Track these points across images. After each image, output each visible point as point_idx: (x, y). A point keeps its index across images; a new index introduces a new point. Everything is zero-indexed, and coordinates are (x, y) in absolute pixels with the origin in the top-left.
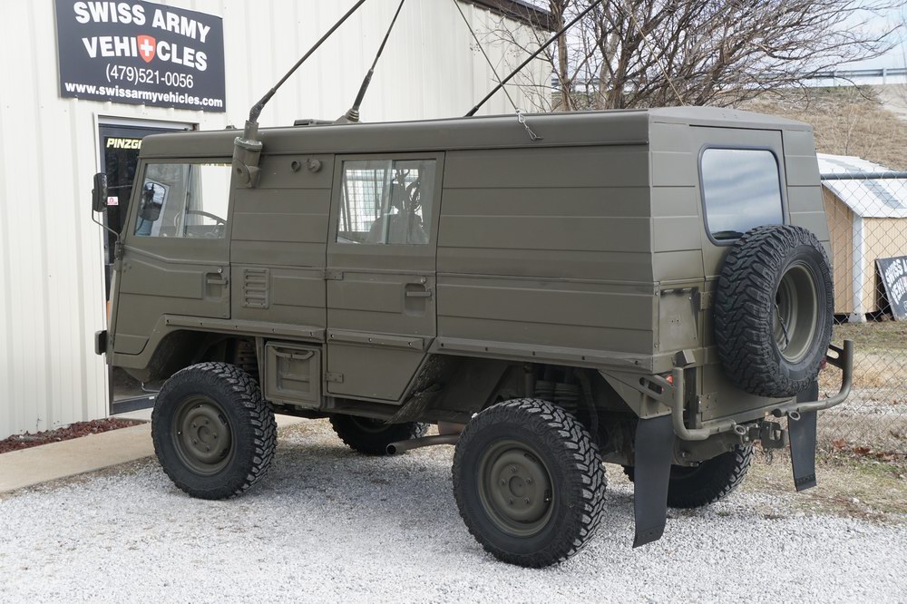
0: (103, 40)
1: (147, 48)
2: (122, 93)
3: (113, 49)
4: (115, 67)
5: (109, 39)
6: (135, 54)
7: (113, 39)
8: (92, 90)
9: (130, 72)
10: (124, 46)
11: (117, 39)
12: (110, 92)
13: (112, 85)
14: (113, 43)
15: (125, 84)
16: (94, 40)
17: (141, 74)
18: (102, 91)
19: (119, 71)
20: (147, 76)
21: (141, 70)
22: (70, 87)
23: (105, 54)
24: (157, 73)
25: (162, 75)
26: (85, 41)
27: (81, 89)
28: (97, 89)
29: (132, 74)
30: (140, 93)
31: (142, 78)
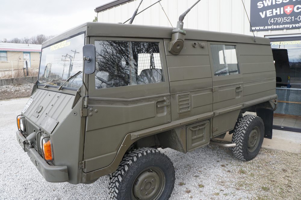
0: (268, 11)
1: (289, 9)
2: (275, 27)
3: (272, 13)
4: (273, 19)
5: (271, 10)
6: (282, 13)
7: (272, 10)
8: (262, 28)
9: (279, 19)
10: (277, 11)
11: (274, 10)
12: (270, 27)
13: (271, 25)
14: (272, 12)
15: (277, 24)
16: (264, 12)
17: (284, 19)
18: (266, 27)
19: (274, 20)
20: (287, 19)
21: (284, 18)
22: (253, 28)
23: (268, 15)
24: (293, 17)
25: (296, 17)
26: (261, 13)
27: (258, 28)
28: (264, 27)
29: (279, 20)
30: (283, 26)
31: (285, 20)
